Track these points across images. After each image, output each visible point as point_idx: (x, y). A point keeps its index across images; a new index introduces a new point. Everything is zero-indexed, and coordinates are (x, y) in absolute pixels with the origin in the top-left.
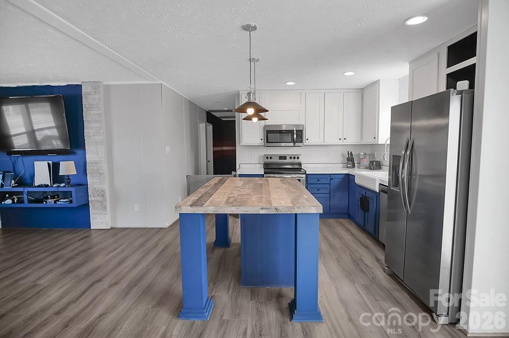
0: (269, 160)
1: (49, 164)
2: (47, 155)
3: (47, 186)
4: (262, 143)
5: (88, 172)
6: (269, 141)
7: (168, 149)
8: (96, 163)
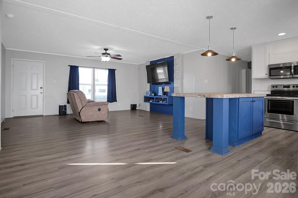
0: (275, 89)
1: (162, 88)
2: (162, 84)
3: (161, 96)
4: (267, 76)
5: (174, 91)
6: (271, 75)
7: (206, 81)
8: (177, 87)
